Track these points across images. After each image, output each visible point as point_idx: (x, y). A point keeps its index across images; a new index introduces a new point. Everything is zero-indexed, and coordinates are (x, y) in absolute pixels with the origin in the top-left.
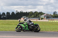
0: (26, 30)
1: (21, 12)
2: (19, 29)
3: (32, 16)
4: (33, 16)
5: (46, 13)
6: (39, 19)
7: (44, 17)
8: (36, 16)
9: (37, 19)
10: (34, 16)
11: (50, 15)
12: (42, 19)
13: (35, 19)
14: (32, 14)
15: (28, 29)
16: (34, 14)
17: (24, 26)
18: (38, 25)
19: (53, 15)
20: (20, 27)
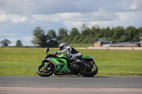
0: (62, 72)
1: (94, 28)
2: (46, 69)
3: (120, 37)
4: (123, 37)
8: (130, 38)
9: (134, 45)
10: (125, 36)
14: (120, 32)
15: (68, 70)
16: (125, 32)
17: (58, 63)
18: (92, 60)
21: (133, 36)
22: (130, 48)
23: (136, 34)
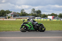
5: (13, 11)
6: (6, 18)
7: (11, 16)
8: (2, 15)
9: (4, 18)
11: (18, 13)
12: (9, 18)
13: (2, 18)
15: (34, 29)
19: (20, 13)
20: (25, 27)
21: (3, 14)
22: (2, 19)
23: (5, 13)
